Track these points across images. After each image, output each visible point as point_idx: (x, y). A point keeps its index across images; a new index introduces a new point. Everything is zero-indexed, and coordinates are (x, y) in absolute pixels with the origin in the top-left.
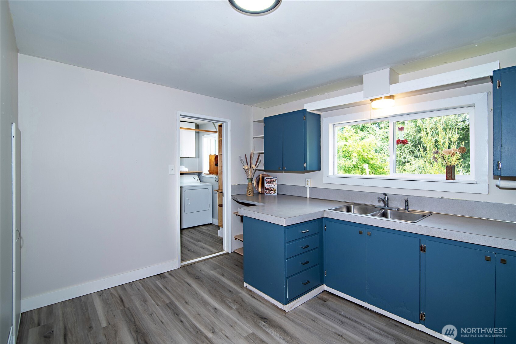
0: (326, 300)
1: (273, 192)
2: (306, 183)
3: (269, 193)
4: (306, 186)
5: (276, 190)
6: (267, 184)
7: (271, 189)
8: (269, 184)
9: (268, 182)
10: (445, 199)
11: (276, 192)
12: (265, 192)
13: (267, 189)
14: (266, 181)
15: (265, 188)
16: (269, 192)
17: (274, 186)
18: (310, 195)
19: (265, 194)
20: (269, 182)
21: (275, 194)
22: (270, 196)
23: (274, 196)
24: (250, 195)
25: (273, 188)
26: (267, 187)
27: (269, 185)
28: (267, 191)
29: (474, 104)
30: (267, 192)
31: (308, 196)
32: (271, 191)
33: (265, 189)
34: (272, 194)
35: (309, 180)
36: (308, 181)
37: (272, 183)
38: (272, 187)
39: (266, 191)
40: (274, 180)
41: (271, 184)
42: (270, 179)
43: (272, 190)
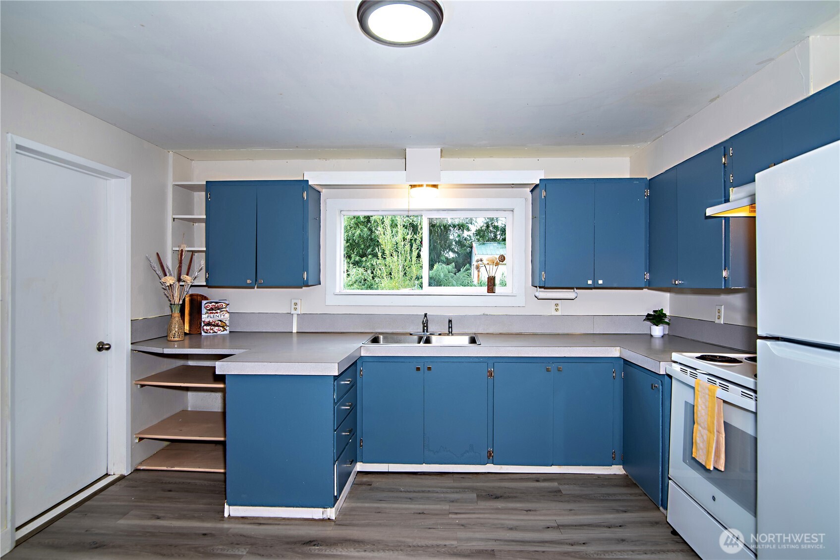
0: (370, 484)
1: (221, 328)
2: (293, 306)
3: (211, 332)
4: (293, 312)
5: (226, 325)
6: (207, 315)
7: (217, 322)
8: (212, 313)
9: (209, 310)
10: (487, 315)
11: (228, 328)
12: (203, 330)
13: (209, 324)
14: (206, 308)
15: (204, 322)
16: (211, 329)
17: (222, 317)
18: (298, 328)
19: (203, 334)
20: (212, 309)
21: (225, 331)
22: (213, 336)
23: (224, 336)
24: (176, 339)
25: (220, 321)
26: (207, 320)
27: (212, 315)
28: (208, 328)
29: (514, 209)
30: (207, 330)
31: (295, 330)
32: (217, 328)
33: (203, 324)
34: (219, 332)
35: (299, 302)
36: (296, 304)
37: (219, 311)
38: (219, 318)
39: (205, 327)
40: (224, 304)
41: (217, 313)
42: (214, 304)
43: (218, 325)
